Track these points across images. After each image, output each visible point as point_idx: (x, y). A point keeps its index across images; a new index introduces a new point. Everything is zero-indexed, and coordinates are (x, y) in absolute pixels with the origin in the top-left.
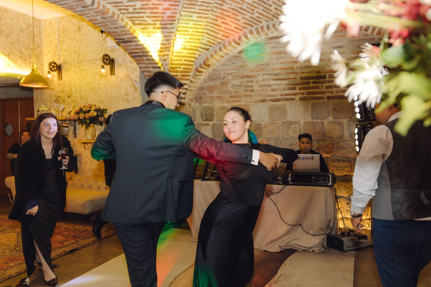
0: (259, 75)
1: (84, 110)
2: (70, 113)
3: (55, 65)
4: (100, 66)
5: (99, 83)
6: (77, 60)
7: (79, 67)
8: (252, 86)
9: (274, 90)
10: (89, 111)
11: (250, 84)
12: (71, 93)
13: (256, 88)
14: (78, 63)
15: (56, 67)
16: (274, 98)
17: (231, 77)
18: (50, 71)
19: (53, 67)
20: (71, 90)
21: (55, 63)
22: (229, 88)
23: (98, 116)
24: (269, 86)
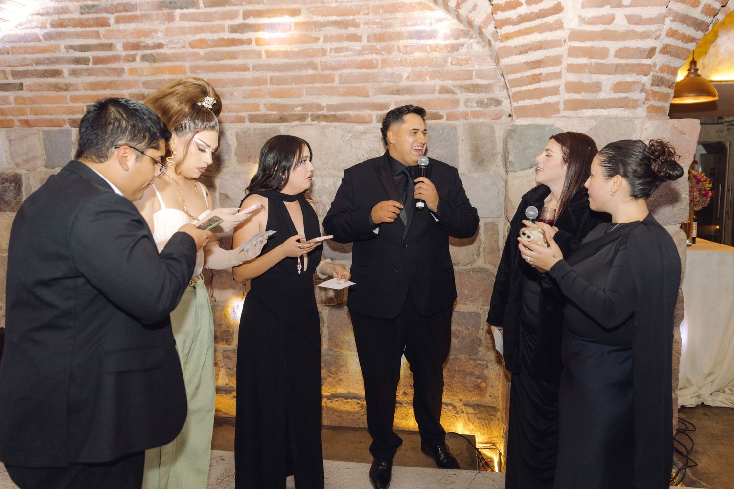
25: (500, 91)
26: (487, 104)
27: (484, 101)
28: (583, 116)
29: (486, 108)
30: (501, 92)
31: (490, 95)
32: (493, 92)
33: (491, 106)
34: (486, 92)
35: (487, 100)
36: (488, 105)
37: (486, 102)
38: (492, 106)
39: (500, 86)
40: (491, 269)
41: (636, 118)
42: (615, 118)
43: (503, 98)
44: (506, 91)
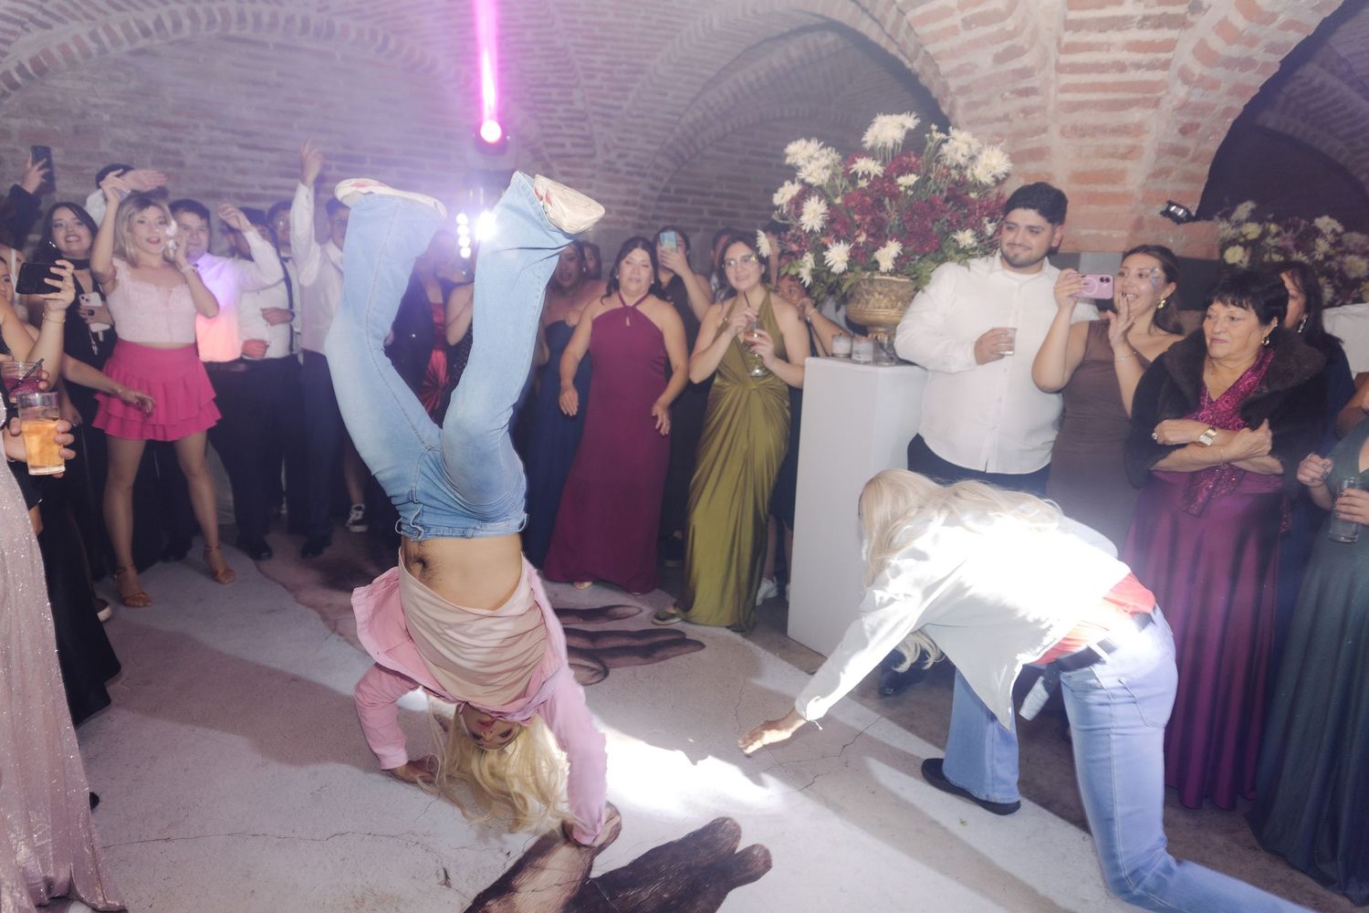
0: (196, 126)
8: (177, 153)
9: (243, 172)
11: (171, 146)
13: (190, 159)
16: (244, 191)
17: (106, 118)
22: (104, 147)
24: (228, 158)
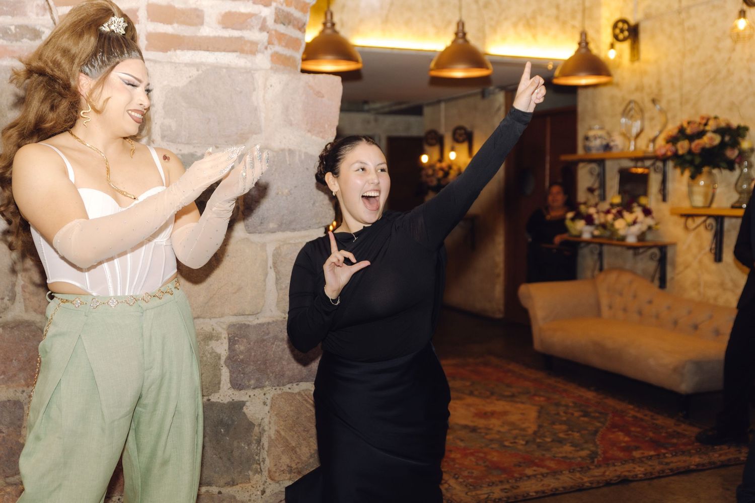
1: (689, 131)
2: (654, 140)
3: (626, 26)
4: (736, 12)
5: (730, 59)
6: (676, 6)
7: (681, 23)
10: (701, 134)
12: (660, 90)
14: (679, 12)
15: (628, 30)
18: (615, 40)
19: (622, 31)
20: (659, 83)
21: (624, 21)
23: (723, 145)
25: (37, 15)
26: (15, 35)
27: (10, 29)
28: (177, 61)
29: (14, 42)
30: (41, 17)
31: (20, 21)
32: (24, 14)
33: (23, 38)
34: (13, 15)
35: (16, 27)
36: (17, 37)
37: (14, 31)
38: (25, 40)
39: (38, 5)
40: (38, 320)
41: (256, 70)
42: (227, 68)
43: (44, 26)
44: (48, 16)
